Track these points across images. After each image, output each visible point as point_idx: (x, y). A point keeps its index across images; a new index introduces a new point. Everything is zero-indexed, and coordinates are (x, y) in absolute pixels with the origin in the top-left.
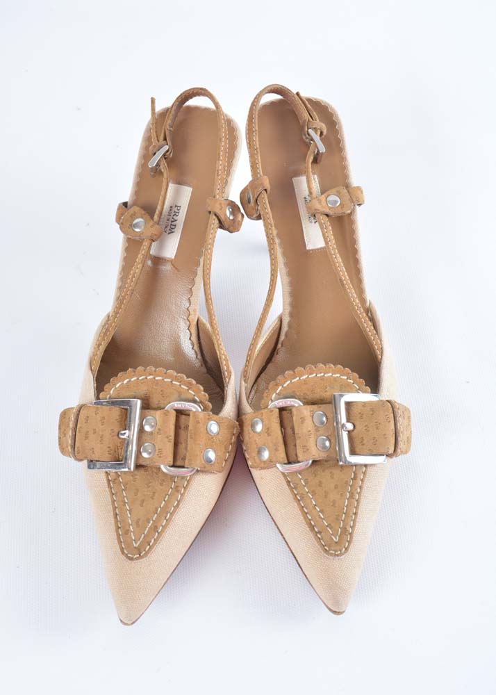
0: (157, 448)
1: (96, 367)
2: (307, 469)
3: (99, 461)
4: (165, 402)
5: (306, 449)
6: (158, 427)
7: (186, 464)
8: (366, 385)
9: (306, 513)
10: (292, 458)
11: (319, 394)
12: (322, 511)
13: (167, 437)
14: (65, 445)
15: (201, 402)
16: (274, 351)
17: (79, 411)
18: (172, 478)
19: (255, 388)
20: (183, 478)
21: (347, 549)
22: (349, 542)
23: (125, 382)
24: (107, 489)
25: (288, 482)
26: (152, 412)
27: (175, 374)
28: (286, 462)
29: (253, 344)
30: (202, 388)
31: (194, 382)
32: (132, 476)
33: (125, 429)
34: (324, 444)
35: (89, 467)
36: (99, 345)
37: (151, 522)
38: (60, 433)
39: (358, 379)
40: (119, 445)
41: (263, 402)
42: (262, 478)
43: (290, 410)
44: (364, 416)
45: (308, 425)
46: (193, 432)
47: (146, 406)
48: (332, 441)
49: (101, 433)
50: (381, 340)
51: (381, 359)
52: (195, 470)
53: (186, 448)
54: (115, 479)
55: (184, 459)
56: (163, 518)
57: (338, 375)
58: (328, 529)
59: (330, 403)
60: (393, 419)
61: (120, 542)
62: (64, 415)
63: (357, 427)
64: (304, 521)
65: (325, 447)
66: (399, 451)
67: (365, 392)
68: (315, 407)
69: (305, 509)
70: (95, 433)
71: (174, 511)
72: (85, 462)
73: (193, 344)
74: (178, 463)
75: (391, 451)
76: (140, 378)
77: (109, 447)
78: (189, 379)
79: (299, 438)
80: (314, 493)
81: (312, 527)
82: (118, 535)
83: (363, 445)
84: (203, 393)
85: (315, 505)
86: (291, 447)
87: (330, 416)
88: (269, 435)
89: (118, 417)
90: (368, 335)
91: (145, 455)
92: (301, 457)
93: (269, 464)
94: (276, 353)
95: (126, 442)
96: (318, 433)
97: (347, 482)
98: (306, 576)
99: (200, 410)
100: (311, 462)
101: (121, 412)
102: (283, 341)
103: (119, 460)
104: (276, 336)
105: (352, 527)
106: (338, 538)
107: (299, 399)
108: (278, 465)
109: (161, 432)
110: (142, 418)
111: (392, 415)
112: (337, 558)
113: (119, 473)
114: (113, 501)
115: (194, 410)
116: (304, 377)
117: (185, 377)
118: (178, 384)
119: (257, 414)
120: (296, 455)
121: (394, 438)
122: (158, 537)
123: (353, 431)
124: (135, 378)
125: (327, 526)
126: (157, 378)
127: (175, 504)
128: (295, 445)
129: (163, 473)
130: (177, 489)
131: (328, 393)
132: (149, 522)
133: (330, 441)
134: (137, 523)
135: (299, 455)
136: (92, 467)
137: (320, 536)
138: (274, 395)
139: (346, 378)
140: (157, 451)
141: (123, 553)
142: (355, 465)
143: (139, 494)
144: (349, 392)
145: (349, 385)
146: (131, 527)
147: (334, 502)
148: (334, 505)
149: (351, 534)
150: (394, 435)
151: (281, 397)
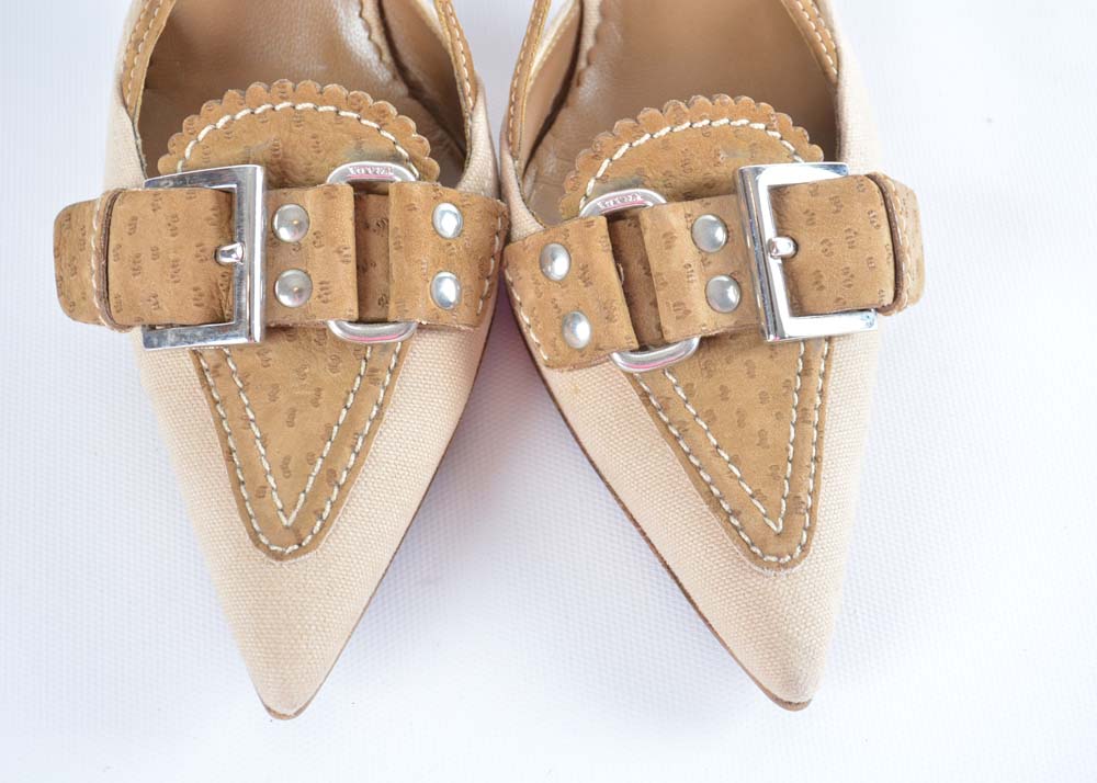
0: (315, 282)
1: (137, 97)
2: (691, 358)
3: (171, 325)
4: (326, 165)
5: (683, 311)
6: (313, 227)
7: (392, 314)
8: (811, 142)
9: (698, 469)
10: (650, 334)
11: (702, 170)
12: (734, 460)
13: (339, 252)
14: (76, 295)
15: (413, 159)
16: (570, 79)
17: (111, 207)
18: (359, 350)
19: (532, 171)
20: (385, 347)
21: (805, 548)
22: (810, 530)
23: (220, 124)
24: (201, 393)
25: (645, 396)
26: (295, 193)
27: (345, 92)
28: (636, 345)
29: (524, 62)
30: (413, 125)
31: (393, 110)
32: (258, 354)
33: (233, 242)
34: (724, 295)
35: (148, 343)
36: (136, 42)
37: (320, 461)
38: (59, 266)
39: (792, 129)
40: (220, 282)
41: (564, 202)
42: (577, 391)
43: (636, 218)
44: (817, 218)
45: (684, 251)
46: (399, 232)
47: (281, 179)
48: (744, 285)
49: (172, 256)
50: (832, 31)
51: (838, 75)
52: (414, 326)
53: (388, 274)
54: (217, 366)
55: (384, 302)
56: (347, 450)
57: (745, 122)
58: (755, 501)
59: (732, 191)
60: (886, 219)
61: (247, 518)
62: (68, 220)
63: (802, 247)
64: (692, 488)
65: (725, 302)
66: (905, 296)
67: (809, 158)
68: (695, 205)
69: (691, 458)
70: (156, 256)
71: (372, 432)
72: (137, 333)
73: (368, 28)
74: (373, 314)
75: (888, 299)
76: (259, 111)
77: (195, 289)
78: (381, 102)
79: (665, 284)
80: (711, 418)
81: (714, 503)
82: (241, 501)
83: (822, 288)
84: (415, 135)
85: (717, 447)
86: (645, 309)
87: (734, 224)
88: (587, 283)
89: (210, 214)
90: (801, 20)
91: (285, 300)
92: (671, 331)
93: (594, 354)
94: (574, 81)
95: (238, 271)
96: (711, 268)
97: (787, 384)
98: (706, 620)
99: (413, 179)
100: (696, 341)
101: (218, 197)
102: (590, 53)
103: (221, 318)
104: (572, 39)
105: (813, 494)
106: (780, 522)
107: (655, 189)
108: (616, 356)
109: (323, 240)
110: (271, 211)
111: (883, 209)
112: (783, 572)
113: (227, 351)
114: (219, 420)
115: (398, 179)
116: (664, 131)
117: (370, 100)
118: (355, 116)
119: (552, 233)
120: (659, 328)
121: (892, 264)
122: (341, 497)
123: (794, 256)
124: (246, 112)
125: (752, 496)
126: (299, 107)
127: (374, 413)
128: (655, 304)
129: (335, 337)
130: (372, 376)
131: (722, 169)
132: (313, 463)
133: (738, 285)
134: (284, 467)
135: (666, 326)
136: (155, 341)
137: (737, 523)
138: (591, 184)
139: (762, 126)
140: (317, 287)
141: (257, 543)
142: (805, 341)
143: (282, 397)
144: (771, 162)
145: (771, 143)
146: (271, 480)
147: (762, 434)
148: (762, 443)
149: (811, 511)
150: (891, 259)
151: (611, 186)
